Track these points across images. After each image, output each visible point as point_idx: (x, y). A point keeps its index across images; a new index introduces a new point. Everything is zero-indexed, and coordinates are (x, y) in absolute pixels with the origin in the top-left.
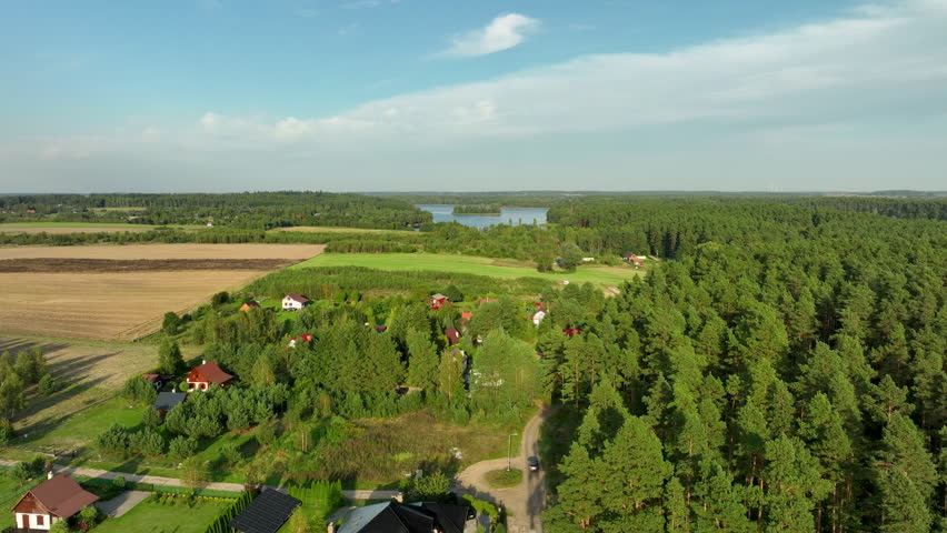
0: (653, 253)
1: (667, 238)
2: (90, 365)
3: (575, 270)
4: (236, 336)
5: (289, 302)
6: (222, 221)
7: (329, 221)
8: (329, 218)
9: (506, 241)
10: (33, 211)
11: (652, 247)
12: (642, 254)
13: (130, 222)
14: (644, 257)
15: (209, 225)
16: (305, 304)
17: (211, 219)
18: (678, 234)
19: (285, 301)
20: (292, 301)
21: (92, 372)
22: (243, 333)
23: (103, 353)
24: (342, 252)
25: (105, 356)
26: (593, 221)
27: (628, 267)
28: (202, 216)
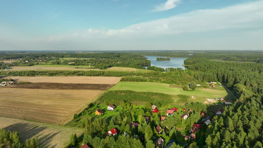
0: (219, 81)
1: (223, 77)
2: (51, 139)
3: (195, 90)
4: (93, 129)
5: (109, 108)
6: (93, 65)
7: (122, 65)
8: (122, 64)
9: (173, 77)
10: (45, 60)
11: (218, 79)
12: (215, 82)
13: (69, 65)
14: (216, 83)
15: (90, 66)
16: (114, 108)
17: (90, 64)
18: (227, 77)
19: (108, 107)
20: (110, 107)
21: (52, 142)
22: (95, 128)
23: (56, 132)
24: (125, 81)
25: (56, 134)
26: (199, 68)
27: (211, 89)
28: (88, 63)
